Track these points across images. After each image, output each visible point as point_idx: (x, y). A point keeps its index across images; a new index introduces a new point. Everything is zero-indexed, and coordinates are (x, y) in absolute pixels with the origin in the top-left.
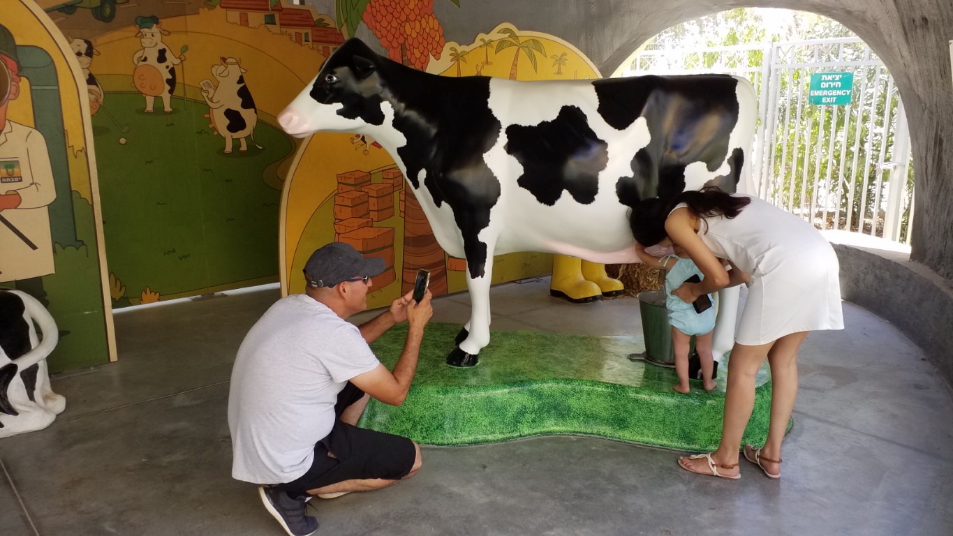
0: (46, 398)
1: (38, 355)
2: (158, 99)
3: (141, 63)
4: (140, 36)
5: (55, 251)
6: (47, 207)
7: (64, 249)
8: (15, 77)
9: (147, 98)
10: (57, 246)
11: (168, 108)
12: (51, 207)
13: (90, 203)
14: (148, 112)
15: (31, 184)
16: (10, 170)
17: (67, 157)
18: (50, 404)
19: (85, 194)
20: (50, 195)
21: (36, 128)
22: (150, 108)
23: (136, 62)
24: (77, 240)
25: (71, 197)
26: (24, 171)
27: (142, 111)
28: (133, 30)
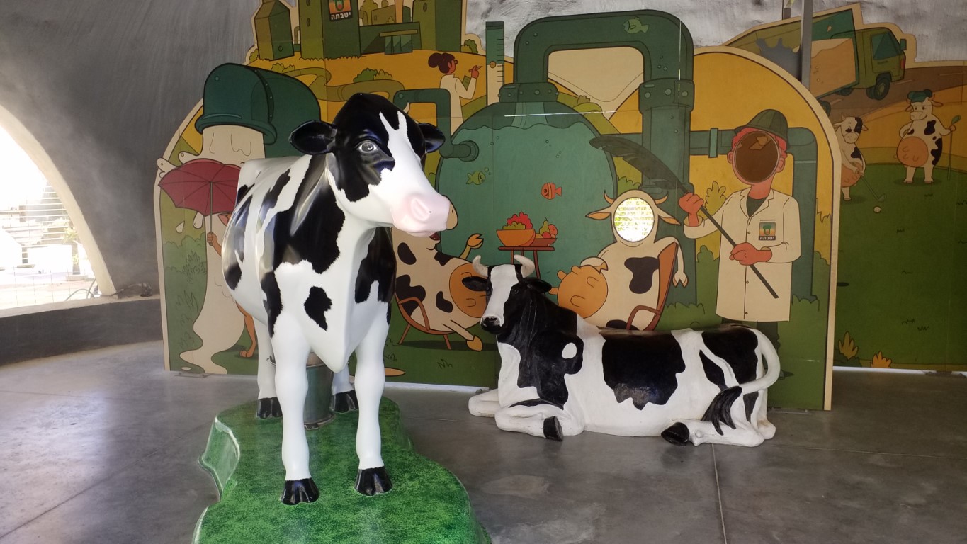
0: (760, 423)
1: (760, 385)
2: (920, 171)
3: (907, 136)
4: (910, 109)
5: (792, 302)
6: (791, 264)
7: (800, 301)
8: (783, 153)
9: (909, 169)
10: (795, 298)
11: (928, 179)
12: (795, 264)
13: (829, 263)
14: (907, 183)
15: (782, 243)
16: (767, 230)
17: (815, 221)
18: (762, 429)
19: (825, 255)
20: (796, 254)
21: (793, 196)
22: (909, 178)
23: (902, 135)
24: (811, 295)
25: (813, 257)
26: (778, 232)
27: (902, 182)
28: (905, 104)
